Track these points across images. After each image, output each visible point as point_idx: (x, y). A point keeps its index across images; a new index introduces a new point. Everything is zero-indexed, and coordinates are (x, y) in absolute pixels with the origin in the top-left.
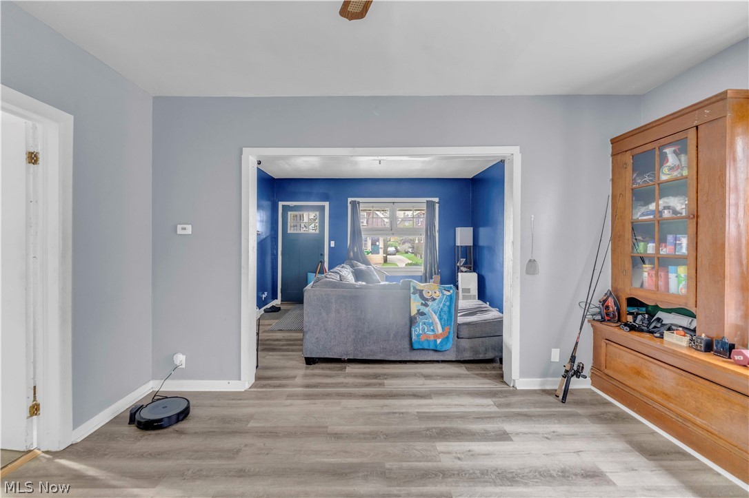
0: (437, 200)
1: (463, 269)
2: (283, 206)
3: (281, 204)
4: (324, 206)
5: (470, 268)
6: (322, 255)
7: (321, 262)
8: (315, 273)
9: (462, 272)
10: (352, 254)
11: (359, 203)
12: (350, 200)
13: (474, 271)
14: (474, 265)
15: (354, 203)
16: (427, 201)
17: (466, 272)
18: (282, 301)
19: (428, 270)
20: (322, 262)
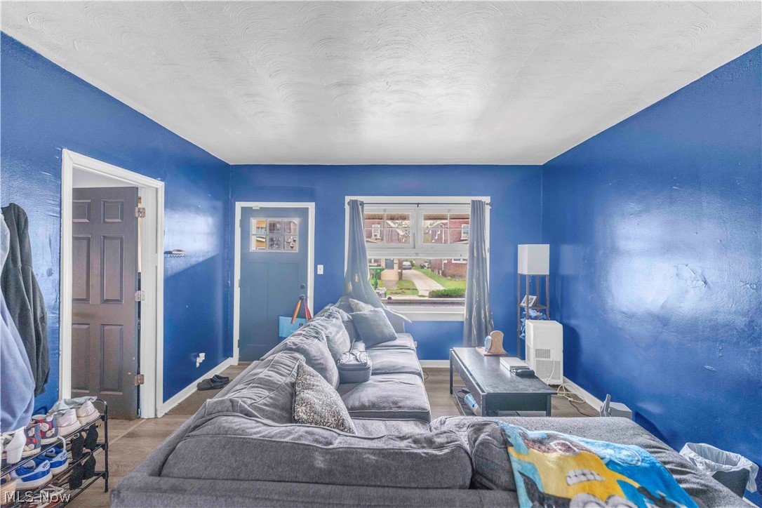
0: (487, 199)
1: (533, 313)
2: (243, 209)
3: (239, 205)
4: (308, 208)
5: (543, 311)
6: (304, 288)
7: (301, 299)
8: (292, 316)
9: (530, 318)
10: (350, 287)
11: (362, 204)
12: (348, 199)
13: (552, 317)
14: (551, 306)
15: (354, 204)
16: (473, 201)
17: (536, 318)
18: (240, 360)
19: (474, 313)
20: (303, 300)
